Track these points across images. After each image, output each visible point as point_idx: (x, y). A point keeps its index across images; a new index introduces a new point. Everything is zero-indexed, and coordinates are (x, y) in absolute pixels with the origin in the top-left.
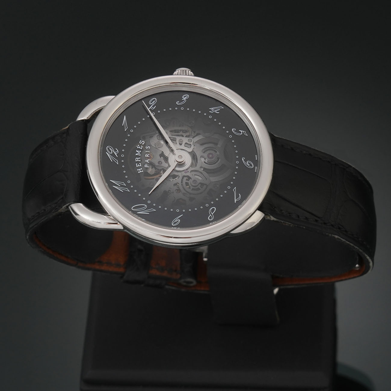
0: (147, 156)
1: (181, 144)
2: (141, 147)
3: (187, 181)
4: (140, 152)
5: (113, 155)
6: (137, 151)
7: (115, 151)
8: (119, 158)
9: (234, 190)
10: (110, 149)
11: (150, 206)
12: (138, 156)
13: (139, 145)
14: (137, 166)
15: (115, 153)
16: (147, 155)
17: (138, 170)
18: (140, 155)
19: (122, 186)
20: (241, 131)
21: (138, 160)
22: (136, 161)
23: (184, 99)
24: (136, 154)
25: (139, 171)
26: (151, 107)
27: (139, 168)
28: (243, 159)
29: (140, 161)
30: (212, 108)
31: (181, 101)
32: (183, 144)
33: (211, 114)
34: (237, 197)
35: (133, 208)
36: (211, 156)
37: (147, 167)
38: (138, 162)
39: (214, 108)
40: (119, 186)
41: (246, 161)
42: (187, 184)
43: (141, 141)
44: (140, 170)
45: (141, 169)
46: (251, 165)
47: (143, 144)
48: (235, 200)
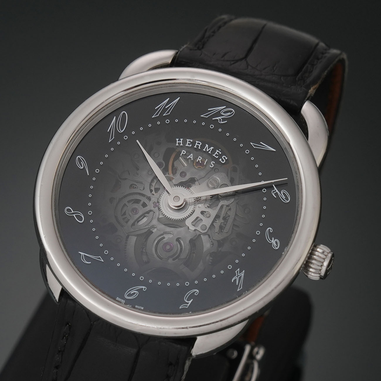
0: (200, 158)
1: (202, 213)
2: (216, 155)
3: (141, 202)
4: (209, 151)
5: (218, 114)
6: (212, 148)
7: (224, 119)
8: (209, 121)
9: (99, 258)
10: (229, 114)
11: (119, 136)
12: (203, 146)
13: (220, 153)
14: (188, 140)
15: (220, 118)
16: (200, 160)
17: (181, 139)
18: (204, 150)
19: (165, 110)
20: (190, 302)
21: (196, 144)
22: (197, 142)
23: (273, 241)
24: (207, 146)
25: (179, 140)
26: (276, 191)
27: (185, 142)
28: (144, 287)
29: (195, 147)
30: (243, 275)
31: (271, 235)
32: (201, 216)
33: (234, 269)
34: (87, 258)
35: (124, 113)
36: (168, 247)
37: (182, 153)
38: (193, 144)
39: (242, 278)
40: (166, 106)
41: (140, 290)
42: (137, 201)
43: (226, 158)
44: (181, 142)
45: (181, 145)
46: (130, 295)
47: (220, 160)
48: (83, 254)
